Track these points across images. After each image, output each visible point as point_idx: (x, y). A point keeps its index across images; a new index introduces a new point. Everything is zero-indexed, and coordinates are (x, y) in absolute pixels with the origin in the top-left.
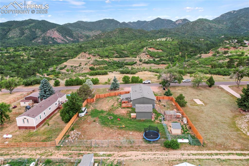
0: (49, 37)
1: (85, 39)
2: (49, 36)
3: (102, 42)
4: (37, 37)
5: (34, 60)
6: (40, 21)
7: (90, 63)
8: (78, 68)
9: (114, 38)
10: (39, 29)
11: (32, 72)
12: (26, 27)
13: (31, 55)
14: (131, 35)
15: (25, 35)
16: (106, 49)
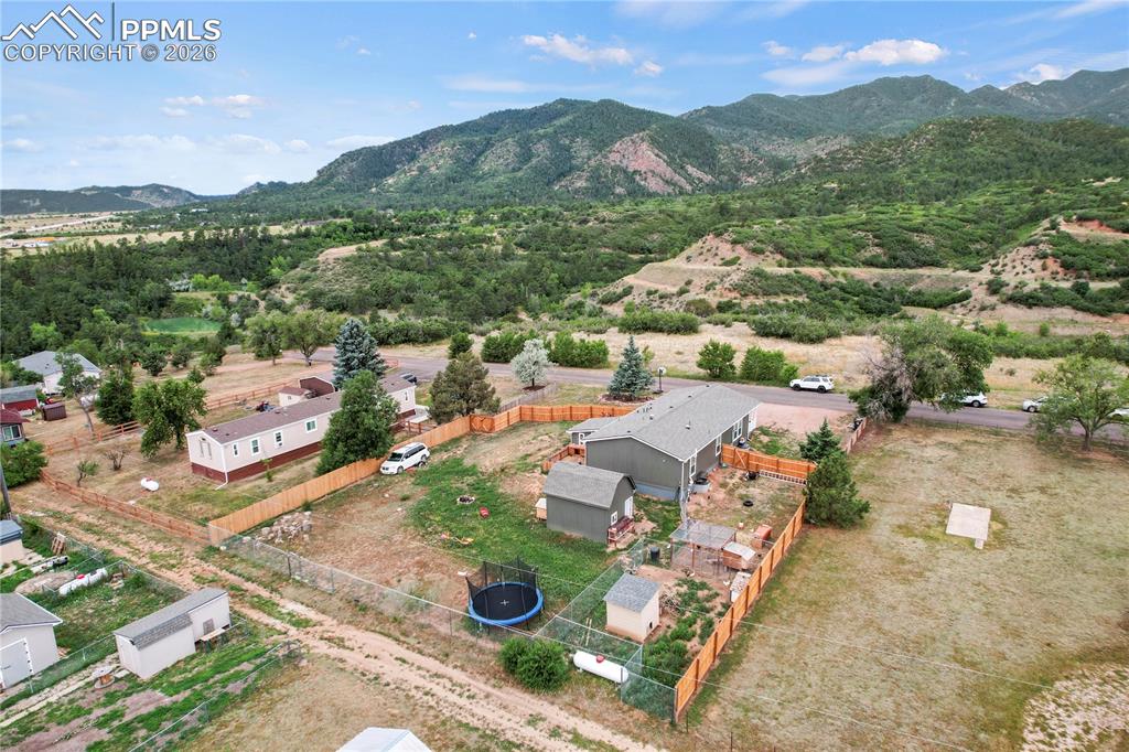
0: (616, 170)
1: (768, 174)
2: (618, 163)
3: (833, 190)
4: (572, 169)
5: (523, 258)
6: (595, 105)
7: (727, 285)
8: (674, 300)
9: (906, 169)
10: (585, 135)
11: (500, 307)
12: (541, 131)
13: (519, 238)
14: (1005, 155)
15: (534, 161)
16: (826, 223)
